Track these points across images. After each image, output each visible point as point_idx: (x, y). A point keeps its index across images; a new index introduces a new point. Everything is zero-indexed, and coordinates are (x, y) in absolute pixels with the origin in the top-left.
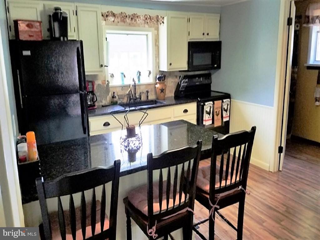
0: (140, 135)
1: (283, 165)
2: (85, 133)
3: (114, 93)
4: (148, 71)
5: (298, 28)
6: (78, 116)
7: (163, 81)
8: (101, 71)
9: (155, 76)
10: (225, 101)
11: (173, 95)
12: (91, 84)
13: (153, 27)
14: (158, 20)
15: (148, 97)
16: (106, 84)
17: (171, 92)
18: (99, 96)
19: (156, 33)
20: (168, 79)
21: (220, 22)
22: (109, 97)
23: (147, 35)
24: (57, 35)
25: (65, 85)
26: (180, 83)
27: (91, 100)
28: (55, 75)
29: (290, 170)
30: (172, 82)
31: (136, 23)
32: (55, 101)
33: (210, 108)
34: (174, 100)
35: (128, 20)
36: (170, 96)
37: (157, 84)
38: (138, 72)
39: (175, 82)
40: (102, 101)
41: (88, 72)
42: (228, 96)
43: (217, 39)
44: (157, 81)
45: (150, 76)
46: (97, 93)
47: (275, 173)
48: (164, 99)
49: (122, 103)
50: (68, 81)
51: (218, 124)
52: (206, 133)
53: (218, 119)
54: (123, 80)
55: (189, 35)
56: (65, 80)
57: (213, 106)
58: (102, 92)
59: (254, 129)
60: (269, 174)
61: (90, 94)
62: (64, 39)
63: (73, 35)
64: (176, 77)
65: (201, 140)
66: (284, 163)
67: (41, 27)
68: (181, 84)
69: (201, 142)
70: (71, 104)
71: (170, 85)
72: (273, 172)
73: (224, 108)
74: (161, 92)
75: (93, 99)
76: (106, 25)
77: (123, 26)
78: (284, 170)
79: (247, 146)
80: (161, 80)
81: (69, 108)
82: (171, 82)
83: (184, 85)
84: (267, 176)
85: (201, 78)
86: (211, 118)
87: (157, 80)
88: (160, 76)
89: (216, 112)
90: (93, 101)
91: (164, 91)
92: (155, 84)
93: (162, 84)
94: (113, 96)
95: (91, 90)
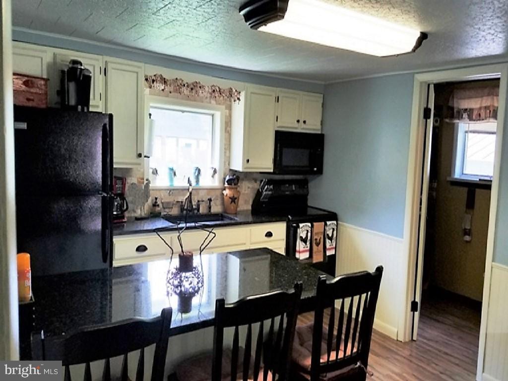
0: (200, 269)
1: (418, 331)
2: (105, 261)
3: (156, 199)
4: (213, 168)
5: (437, 125)
6: (96, 232)
7: (235, 184)
8: (139, 164)
9: (223, 176)
10: (329, 225)
11: (250, 208)
12: (121, 183)
13: (223, 105)
14: (231, 95)
15: (210, 208)
16: (145, 184)
17: (246, 202)
18: (132, 202)
19: (228, 114)
20: (242, 183)
21: (323, 106)
22: (148, 204)
23: (213, 115)
24: (73, 102)
25: (80, 181)
26: (260, 190)
27: (118, 208)
28: (64, 163)
29: (429, 340)
30: (249, 187)
31: (198, 96)
32: (61, 206)
33: (307, 234)
34: (250, 216)
35: (186, 91)
36: (245, 208)
37: (225, 190)
38: (196, 170)
39: (253, 188)
40: (136, 211)
41: (117, 163)
42: (333, 216)
43: (318, 130)
44: (226, 185)
45: (215, 176)
46: (129, 199)
47: (405, 343)
48: (236, 214)
49: (168, 215)
50: (85, 175)
51: (318, 258)
52: (304, 271)
53: (318, 251)
54: (171, 180)
55: (277, 121)
56: (79, 174)
57: (311, 230)
58: (137, 197)
59: (380, 270)
60: (397, 344)
61: (117, 198)
62: (83, 109)
63: (97, 104)
64: (256, 181)
65: (301, 282)
66: (419, 328)
67: (47, 88)
68: (262, 191)
69: (301, 284)
70: (87, 212)
71: (246, 192)
72: (403, 341)
73: (328, 235)
74: (232, 202)
75: (122, 206)
76: (150, 94)
77: (177, 98)
78: (420, 339)
79: (370, 297)
80: (233, 184)
81: (82, 218)
82: (247, 188)
83: (268, 194)
84: (394, 347)
85: (294, 186)
86: (308, 248)
87: (226, 183)
88: (231, 177)
89: (316, 239)
90: (121, 209)
91: (236, 201)
92: (221, 189)
93: (233, 190)
94: (154, 203)
95: (119, 192)
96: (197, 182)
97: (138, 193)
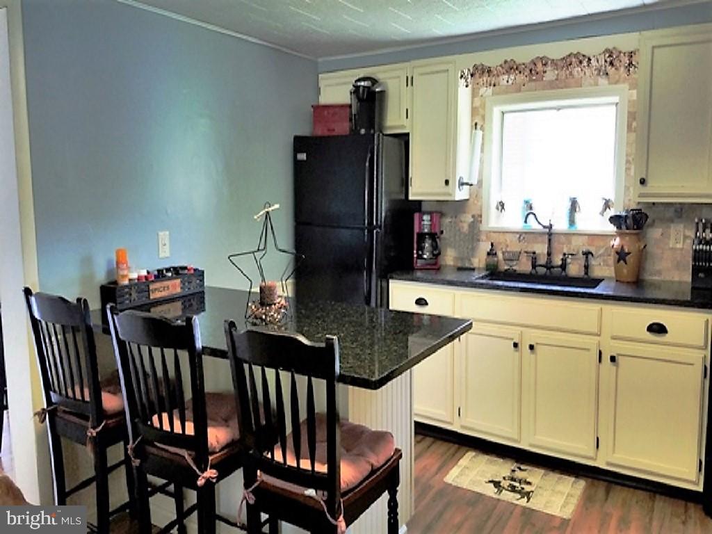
3: (492, 244)
4: (604, 199)
12: (429, 219)
13: (624, 82)
15: (587, 268)
19: (634, 98)
23: (617, 104)
27: (428, 250)
49: (511, 271)
62: (368, 132)
74: (619, 260)
94: (489, 250)
95: (426, 231)
96: (572, 222)
97: (458, 233)
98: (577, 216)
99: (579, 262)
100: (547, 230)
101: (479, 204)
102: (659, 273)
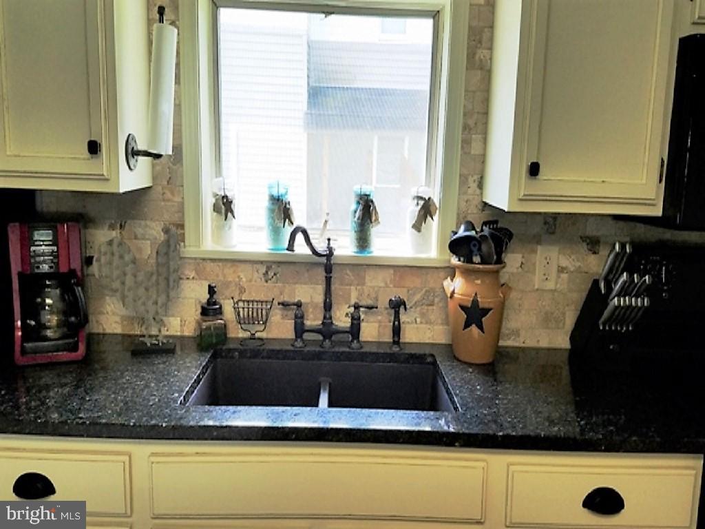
3: (210, 290)
7: (487, 261)
15: (396, 332)
17: (548, 320)
30: (561, 270)
37: (449, 276)
38: (358, 201)
71: (550, 285)
74: (467, 322)
80: (477, 259)
82: (554, 269)
91: (490, 318)
92: (440, 271)
94: (205, 301)
95: (45, 268)
96: (363, 241)
97: (129, 269)
98: (375, 232)
99: (380, 318)
100: (324, 260)
101: (177, 199)
102: (516, 333)
